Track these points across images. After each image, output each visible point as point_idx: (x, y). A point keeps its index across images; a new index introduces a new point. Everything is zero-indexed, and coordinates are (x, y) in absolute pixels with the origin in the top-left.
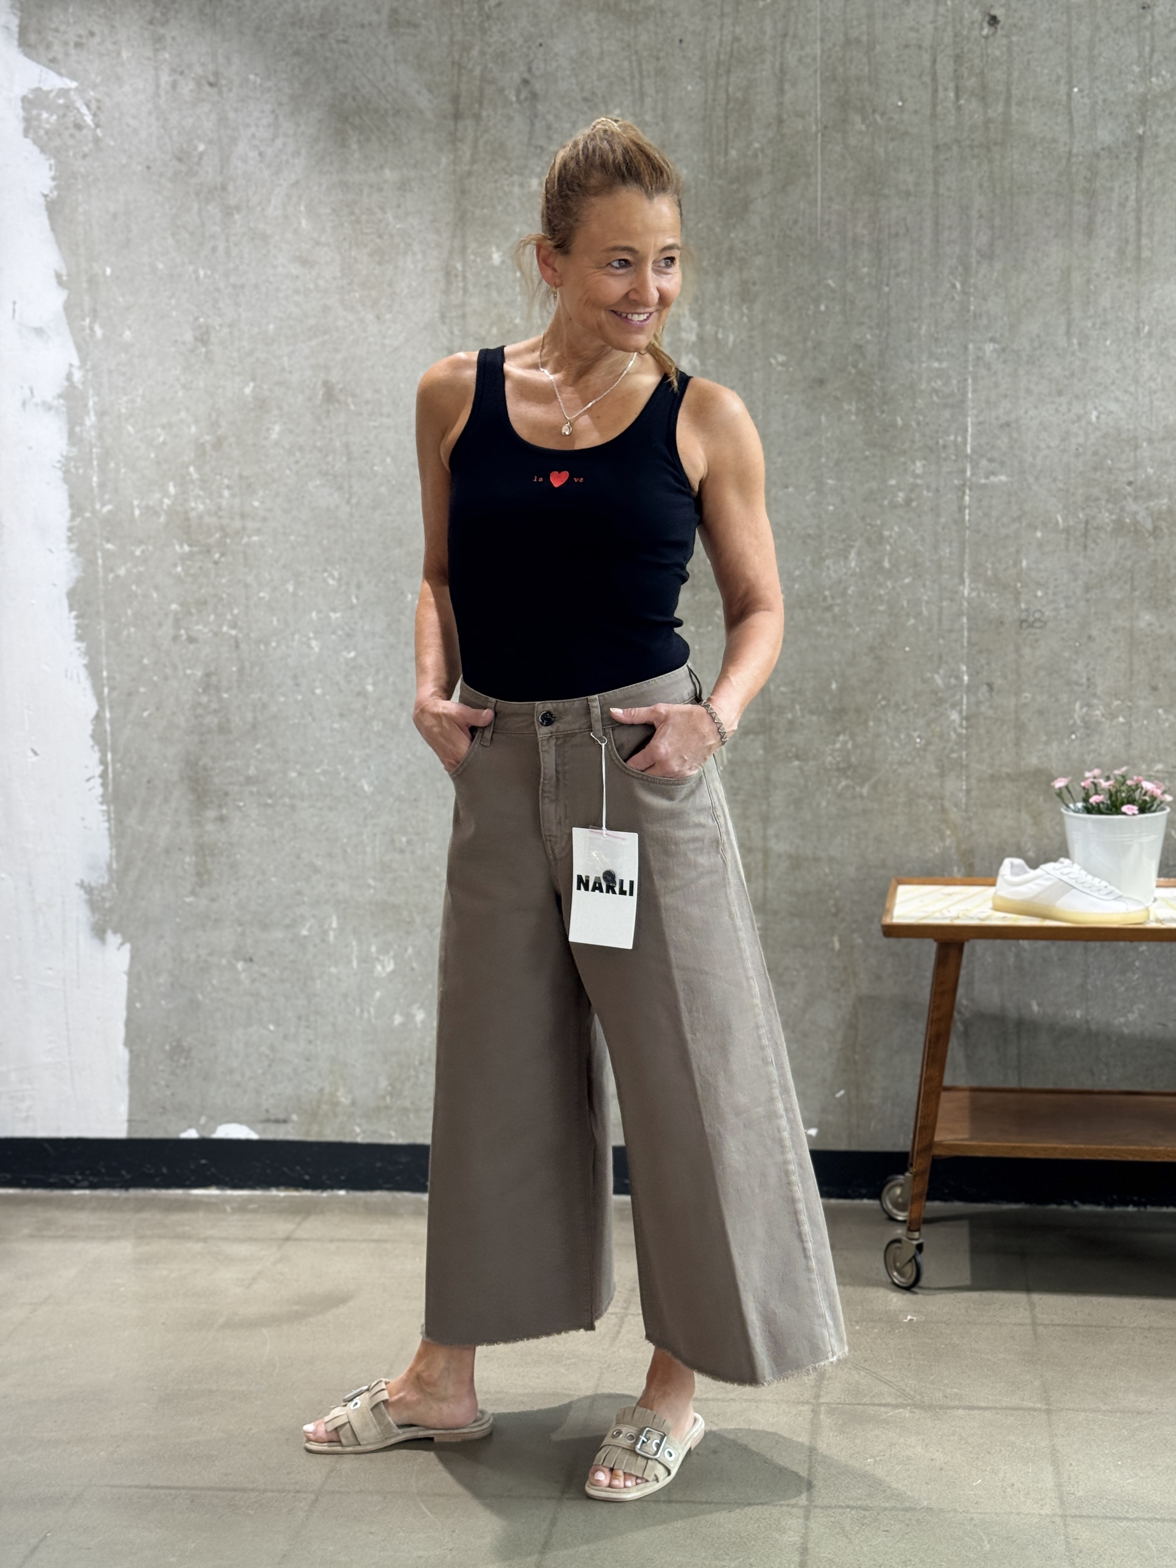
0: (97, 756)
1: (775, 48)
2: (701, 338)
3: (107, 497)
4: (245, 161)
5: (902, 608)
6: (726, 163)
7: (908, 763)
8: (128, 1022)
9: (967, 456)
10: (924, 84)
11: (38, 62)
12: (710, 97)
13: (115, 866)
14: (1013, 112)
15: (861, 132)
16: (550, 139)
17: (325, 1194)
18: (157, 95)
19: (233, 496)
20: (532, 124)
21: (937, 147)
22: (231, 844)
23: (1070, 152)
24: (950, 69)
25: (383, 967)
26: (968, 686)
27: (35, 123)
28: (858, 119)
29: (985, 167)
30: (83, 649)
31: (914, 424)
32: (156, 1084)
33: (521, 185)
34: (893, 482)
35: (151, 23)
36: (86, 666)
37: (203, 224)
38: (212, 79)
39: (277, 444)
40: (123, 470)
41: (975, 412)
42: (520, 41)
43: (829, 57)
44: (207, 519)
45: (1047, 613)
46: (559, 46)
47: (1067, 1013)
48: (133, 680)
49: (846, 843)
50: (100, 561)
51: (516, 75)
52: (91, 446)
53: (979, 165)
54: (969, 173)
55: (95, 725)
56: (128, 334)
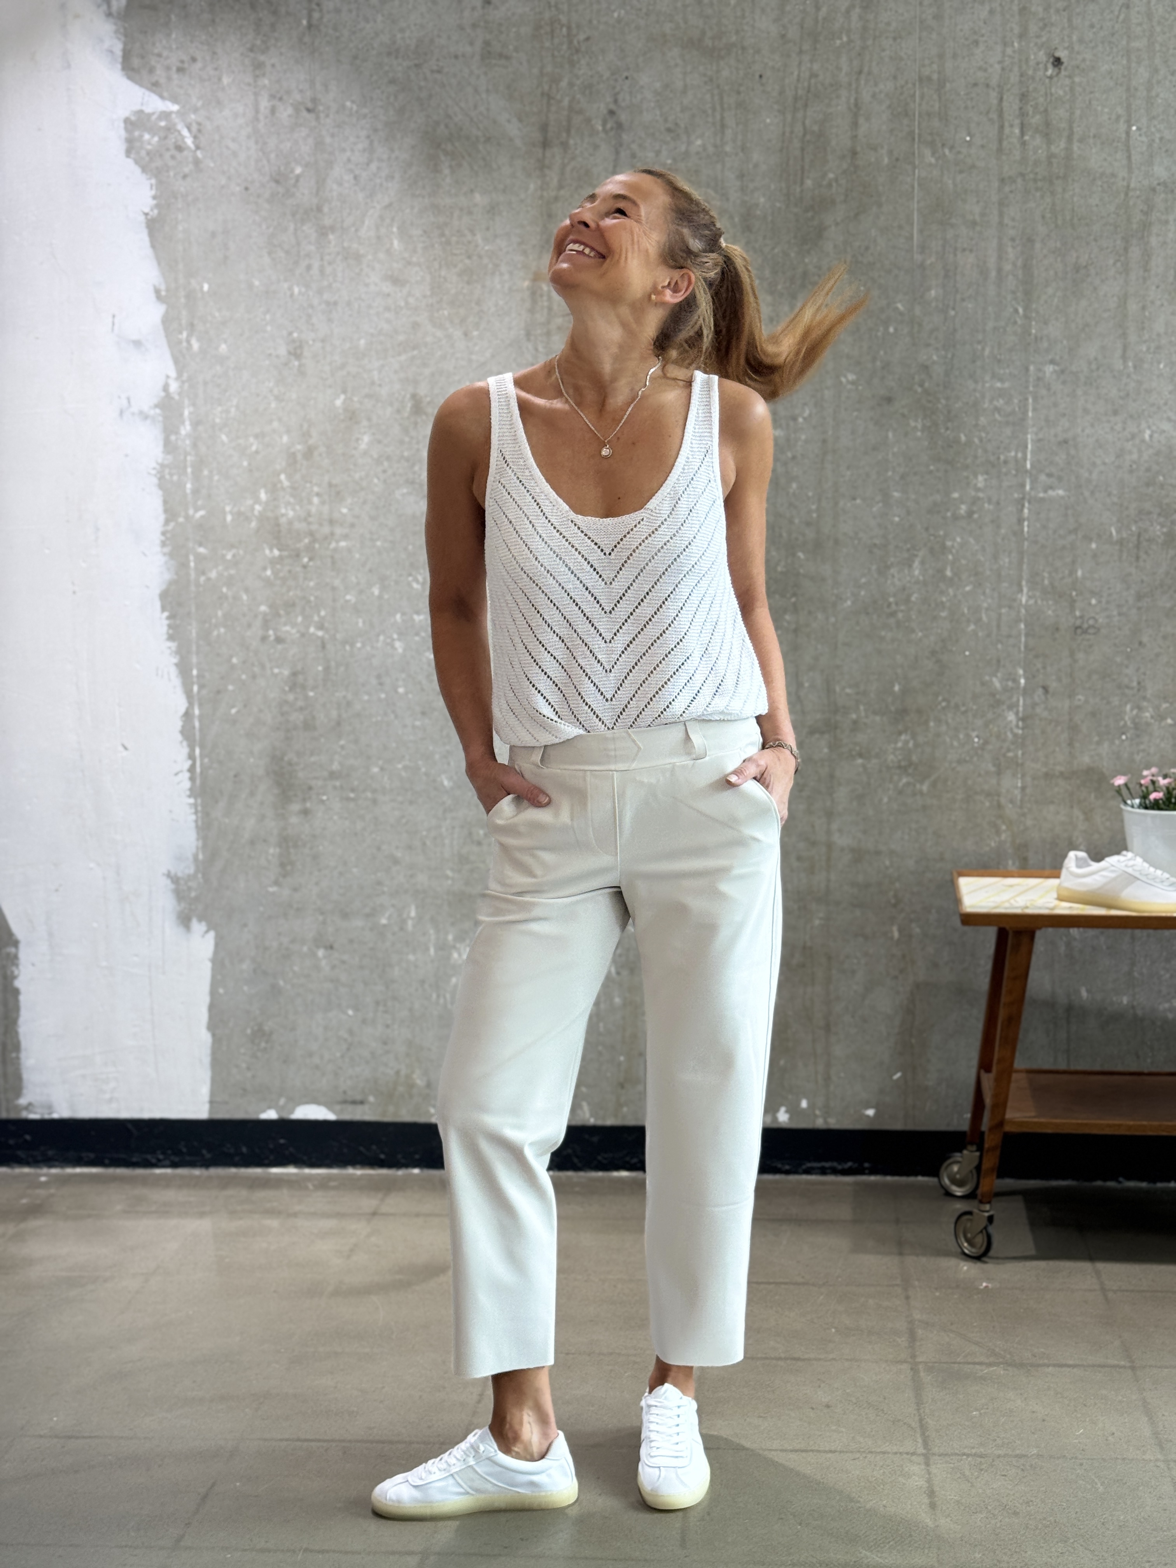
0: (185, 751)
1: (850, 84)
3: (200, 503)
4: (340, 184)
5: (963, 614)
6: (802, 191)
7: (966, 761)
8: (212, 1007)
9: (1026, 471)
10: (990, 120)
11: (141, 85)
12: (788, 129)
13: (201, 857)
14: (1075, 148)
15: (930, 165)
17: (401, 1172)
18: (256, 119)
19: (323, 503)
20: (617, 153)
21: (1002, 180)
22: (314, 836)
23: (1128, 186)
24: (1016, 107)
25: (460, 955)
26: (1025, 689)
27: (137, 144)
28: (927, 152)
29: (1048, 200)
30: (174, 649)
31: (976, 440)
32: (237, 1066)
34: (956, 495)
35: (251, 50)
36: (176, 665)
37: (298, 244)
38: (310, 105)
39: (365, 453)
40: (216, 478)
41: (1035, 429)
42: (607, 74)
43: (902, 94)
44: (297, 525)
45: (1100, 620)
46: (644, 79)
47: (1114, 999)
48: (222, 678)
49: (906, 837)
50: (192, 564)
51: (602, 106)
52: (186, 454)
53: (1042, 197)
54: (1032, 205)
55: (184, 722)
56: (223, 347)
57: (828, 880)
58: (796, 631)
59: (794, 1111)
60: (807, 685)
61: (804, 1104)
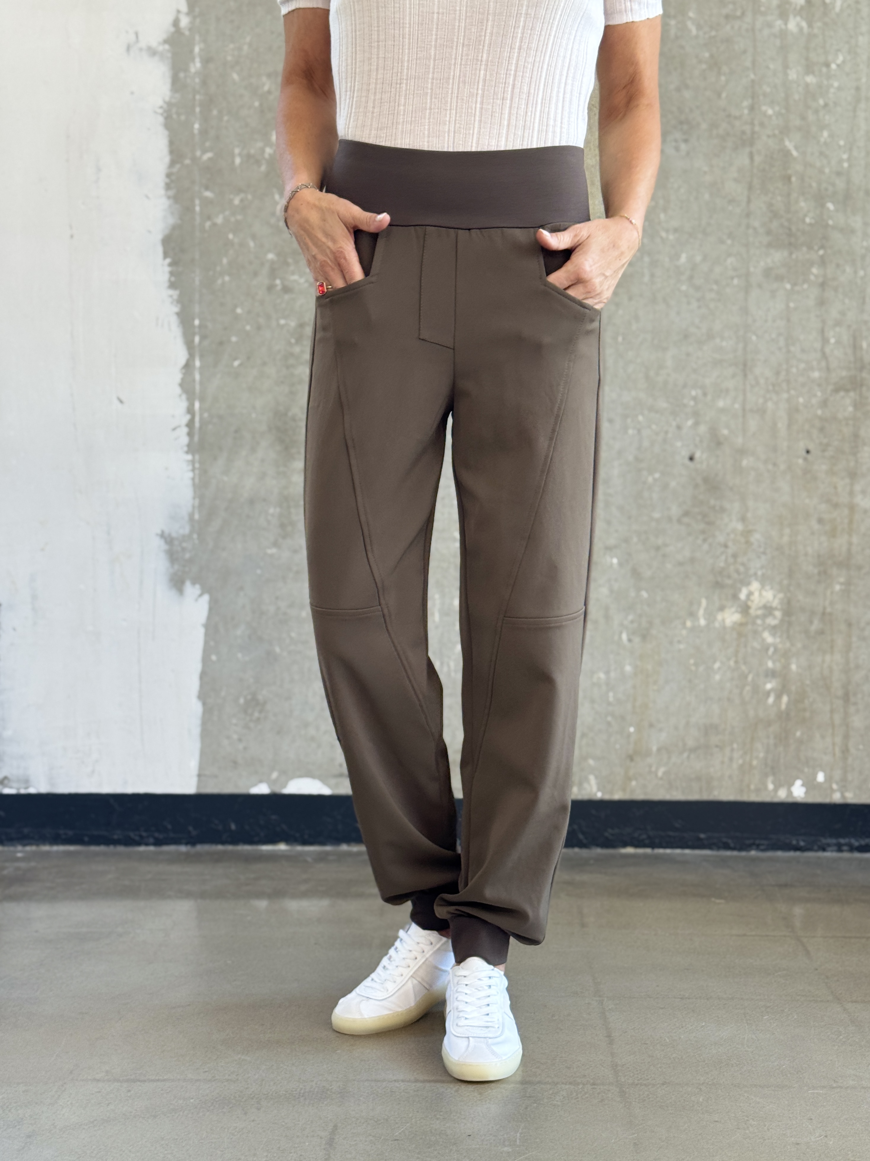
0: (183, 404)
3: (208, 144)
8: (203, 675)
13: (197, 516)
30: (175, 297)
32: (228, 737)
36: (178, 314)
40: (226, 118)
48: (225, 329)
52: (195, 92)
55: (184, 374)
57: (850, 544)
58: (823, 285)
59: (810, 784)
60: (832, 341)
61: (821, 777)
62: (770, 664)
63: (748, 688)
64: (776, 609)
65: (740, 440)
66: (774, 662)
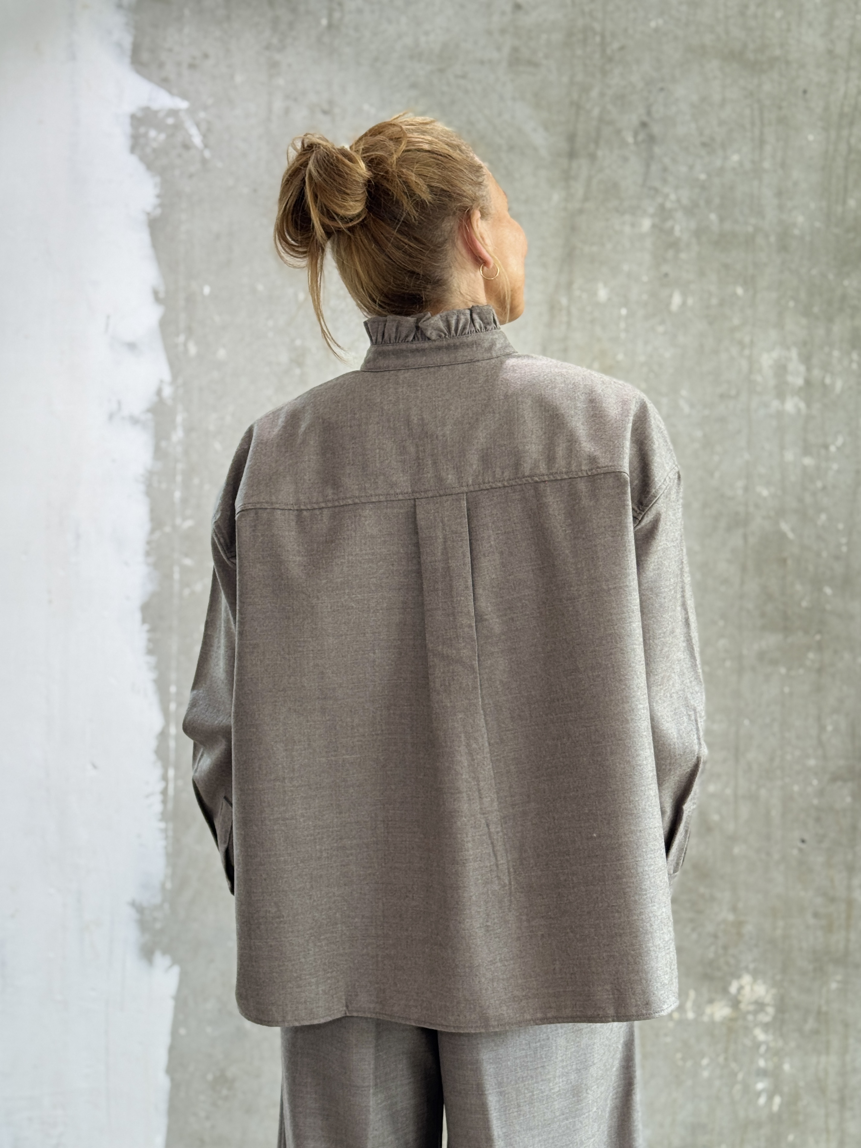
0: (158, 772)
2: (808, 383)
3: (188, 512)
6: (843, 212)
8: (172, 1049)
11: (149, 80)
12: (831, 147)
13: (169, 885)
16: (665, 181)
18: (269, 120)
20: (648, 166)
27: (143, 141)
30: (152, 664)
32: (195, 1115)
33: (633, 225)
35: (268, 47)
36: (154, 681)
38: (326, 107)
40: (207, 487)
42: (640, 85)
46: (680, 91)
51: (634, 117)
52: (177, 461)
55: (159, 741)
56: (222, 353)
57: (848, 940)
58: (820, 671)
60: (830, 728)
62: (762, 1063)
63: (738, 1087)
64: (768, 1005)
65: (730, 827)
66: (766, 1060)
